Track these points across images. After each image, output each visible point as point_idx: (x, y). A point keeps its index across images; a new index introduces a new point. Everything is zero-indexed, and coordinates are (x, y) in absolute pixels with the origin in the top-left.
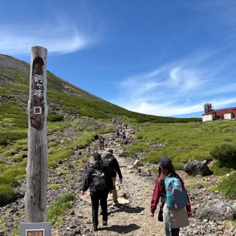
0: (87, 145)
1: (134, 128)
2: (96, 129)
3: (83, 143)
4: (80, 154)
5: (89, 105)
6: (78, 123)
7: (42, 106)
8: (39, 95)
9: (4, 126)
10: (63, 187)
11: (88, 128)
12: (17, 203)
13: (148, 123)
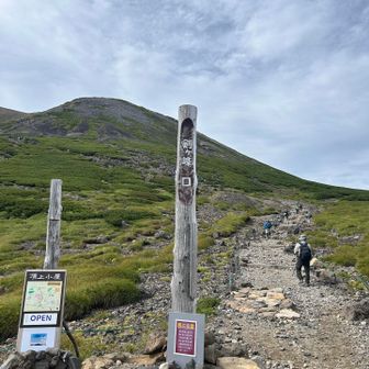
0: (233, 233)
1: (311, 208)
2: (247, 208)
3: (228, 229)
4: (223, 244)
5: (236, 170)
6: (220, 198)
7: (191, 176)
8: (188, 164)
9: (117, 201)
10: (201, 289)
11: (234, 206)
12: (142, 304)
13: (337, 201)
